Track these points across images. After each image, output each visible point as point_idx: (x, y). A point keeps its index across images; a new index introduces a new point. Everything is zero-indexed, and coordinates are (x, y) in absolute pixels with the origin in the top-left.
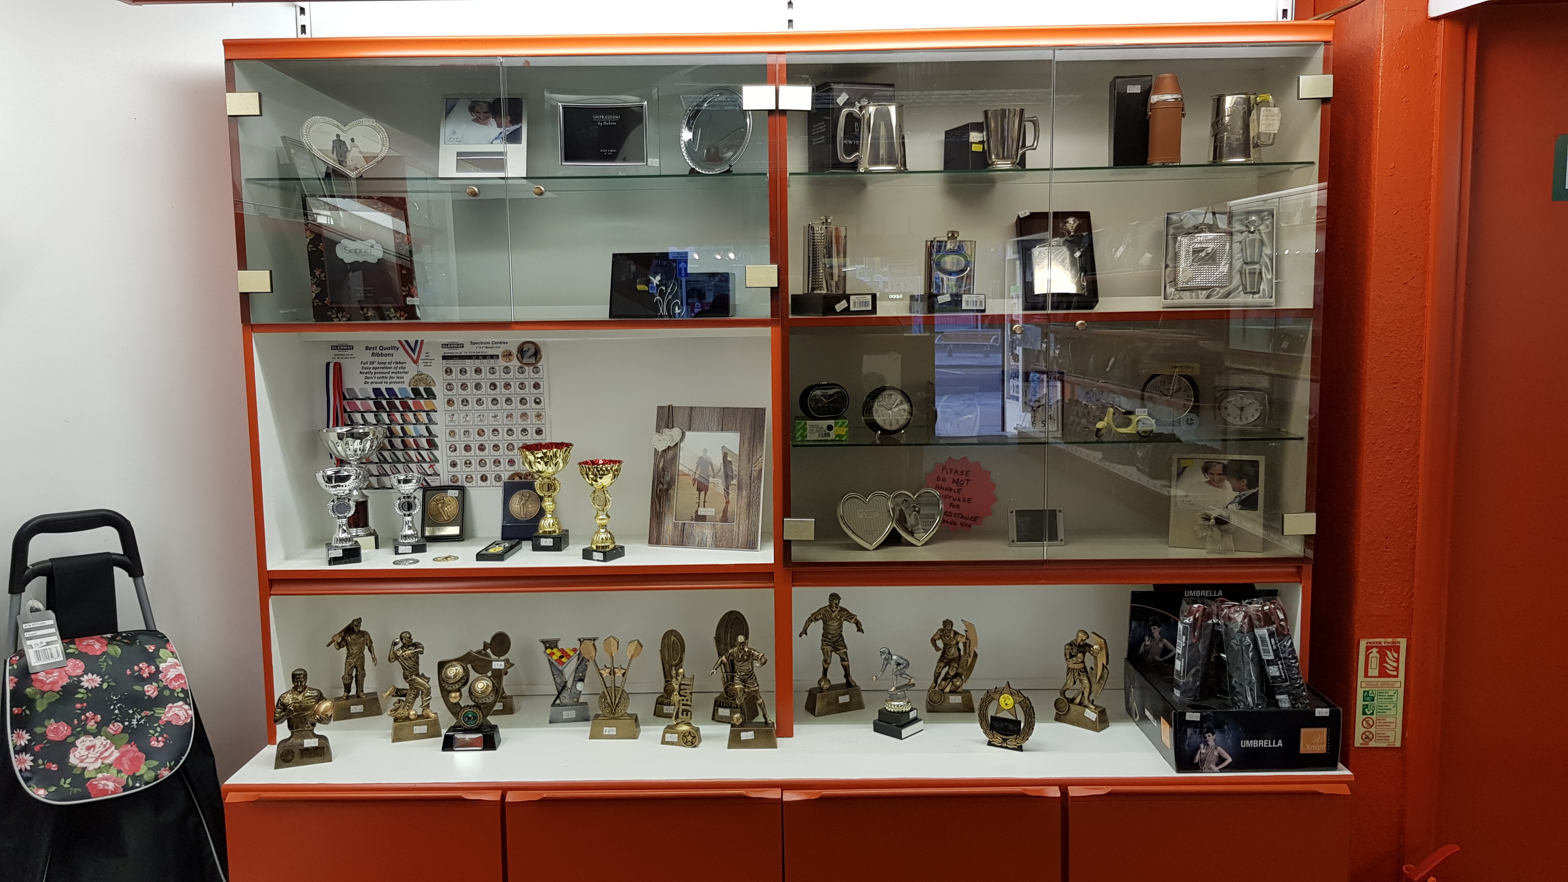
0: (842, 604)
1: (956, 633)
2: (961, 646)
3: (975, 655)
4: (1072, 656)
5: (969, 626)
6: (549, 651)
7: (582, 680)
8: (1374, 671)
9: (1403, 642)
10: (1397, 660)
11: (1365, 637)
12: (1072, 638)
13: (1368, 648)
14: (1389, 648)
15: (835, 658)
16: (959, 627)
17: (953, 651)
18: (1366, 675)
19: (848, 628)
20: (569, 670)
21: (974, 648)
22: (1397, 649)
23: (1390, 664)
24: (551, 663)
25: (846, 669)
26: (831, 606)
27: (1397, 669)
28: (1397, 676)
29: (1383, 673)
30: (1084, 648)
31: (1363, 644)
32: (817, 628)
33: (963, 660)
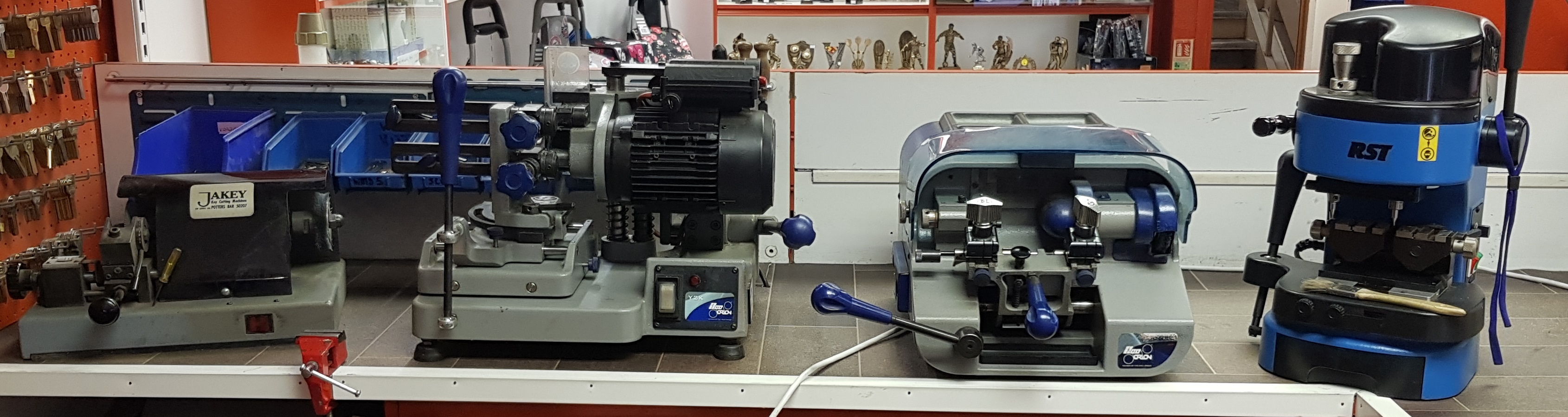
0: (954, 29)
1: (1003, 42)
2: (1006, 48)
3: (1012, 52)
4: (1053, 48)
5: (1009, 40)
6: (826, 48)
7: (840, 60)
8: (1180, 54)
9: (1192, 41)
10: (1189, 49)
11: (1176, 39)
12: (1053, 40)
13: (1177, 44)
14: (1186, 44)
15: (950, 54)
16: (1005, 39)
17: (1002, 50)
18: (1176, 55)
19: (957, 40)
20: (835, 56)
21: (1011, 49)
22: (1189, 44)
23: (1187, 50)
24: (827, 53)
25: (955, 59)
26: (949, 30)
27: (1189, 53)
28: (1189, 56)
29: (1183, 54)
30: (1058, 44)
31: (1175, 42)
32: (943, 39)
33: (1006, 54)
